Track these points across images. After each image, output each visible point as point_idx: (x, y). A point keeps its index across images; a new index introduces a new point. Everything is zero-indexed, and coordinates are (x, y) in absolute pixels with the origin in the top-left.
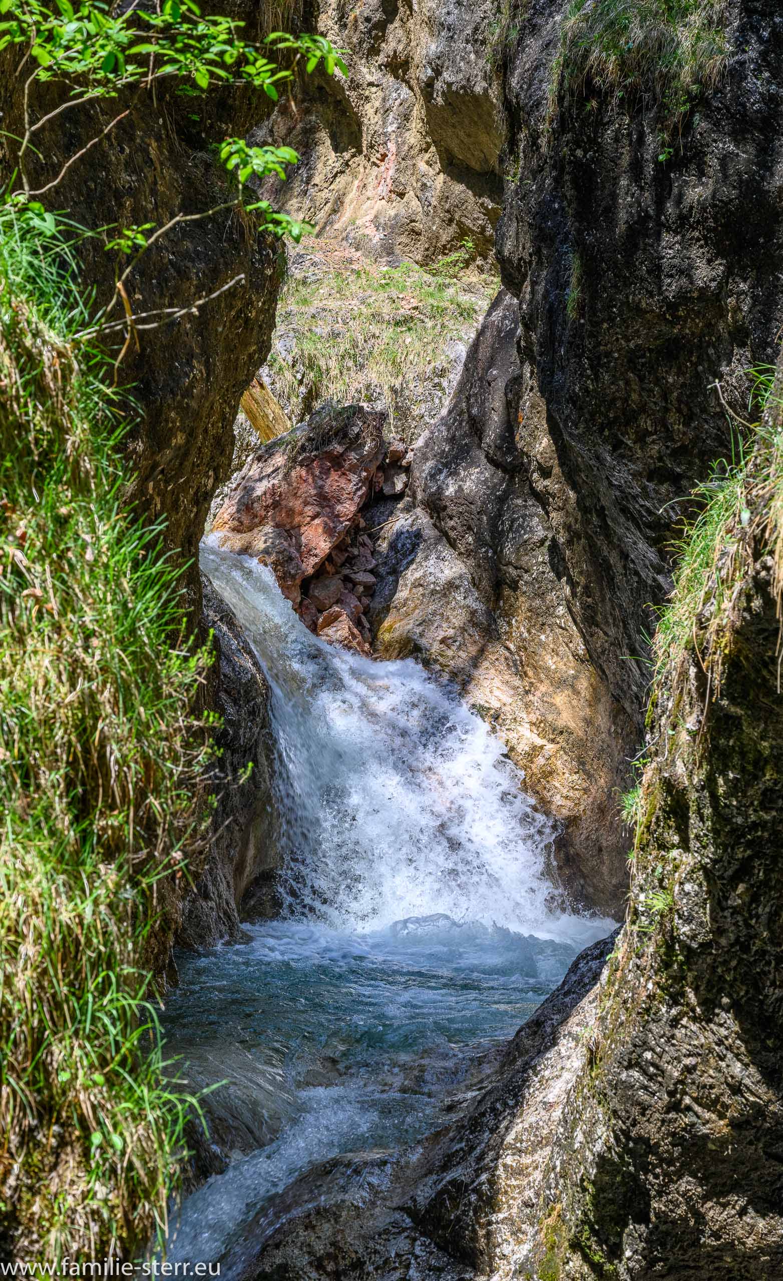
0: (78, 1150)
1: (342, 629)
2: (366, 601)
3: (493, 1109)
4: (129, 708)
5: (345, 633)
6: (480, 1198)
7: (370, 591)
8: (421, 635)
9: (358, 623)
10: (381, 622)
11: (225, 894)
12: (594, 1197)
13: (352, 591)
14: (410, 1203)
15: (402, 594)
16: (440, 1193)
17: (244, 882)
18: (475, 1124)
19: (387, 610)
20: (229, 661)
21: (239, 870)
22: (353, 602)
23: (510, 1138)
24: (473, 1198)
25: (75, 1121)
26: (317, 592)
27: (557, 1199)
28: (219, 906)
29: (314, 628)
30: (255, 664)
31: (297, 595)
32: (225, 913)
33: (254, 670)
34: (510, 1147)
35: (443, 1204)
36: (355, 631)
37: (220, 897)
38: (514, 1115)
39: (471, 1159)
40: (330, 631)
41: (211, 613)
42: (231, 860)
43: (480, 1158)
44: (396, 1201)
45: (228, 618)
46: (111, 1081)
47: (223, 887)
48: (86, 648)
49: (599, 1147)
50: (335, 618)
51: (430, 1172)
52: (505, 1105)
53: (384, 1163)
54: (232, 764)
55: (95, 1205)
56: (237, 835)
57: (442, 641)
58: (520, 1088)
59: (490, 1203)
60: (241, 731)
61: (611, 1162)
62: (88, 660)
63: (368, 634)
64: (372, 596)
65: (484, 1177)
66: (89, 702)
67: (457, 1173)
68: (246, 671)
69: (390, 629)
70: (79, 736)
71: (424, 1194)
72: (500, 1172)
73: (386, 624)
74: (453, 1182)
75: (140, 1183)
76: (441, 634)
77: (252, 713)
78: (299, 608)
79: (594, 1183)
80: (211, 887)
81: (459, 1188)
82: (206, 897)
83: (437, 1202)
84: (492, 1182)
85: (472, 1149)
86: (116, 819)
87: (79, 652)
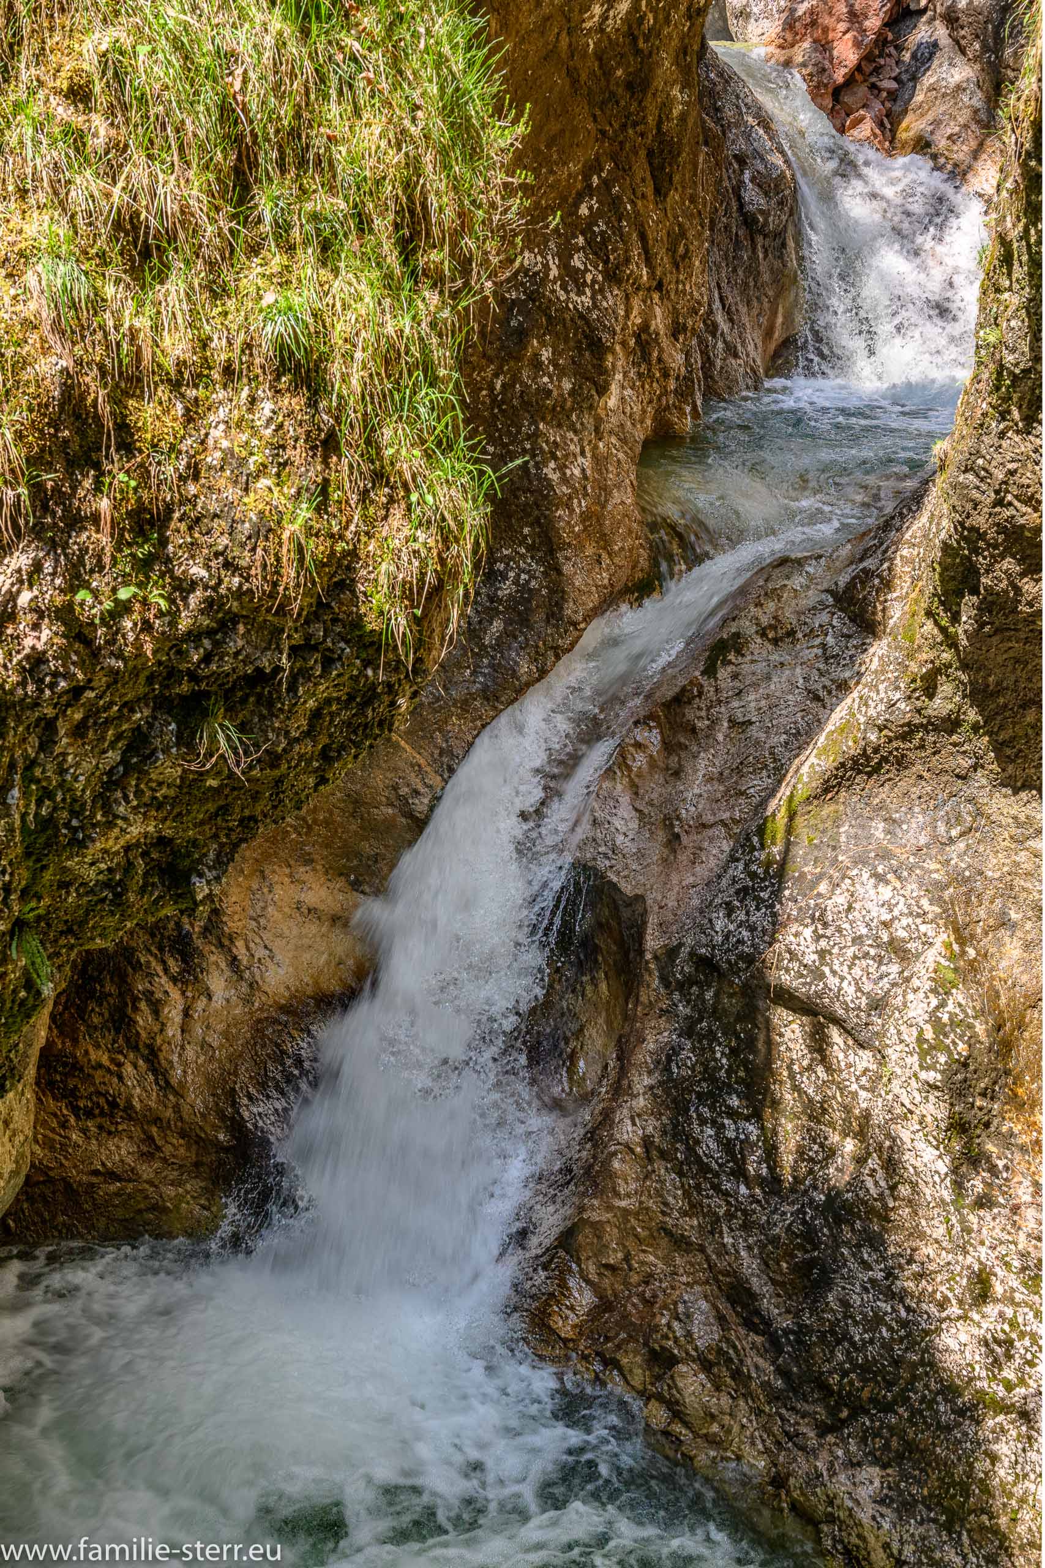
0: (403, 506)
1: (866, 128)
2: (888, 105)
3: (901, 514)
4: (446, 167)
5: (868, 133)
6: (881, 582)
7: (893, 96)
8: (932, 133)
9: (881, 125)
10: (900, 123)
11: (752, 354)
12: (941, 575)
13: (877, 97)
14: (833, 587)
15: (919, 98)
16: (854, 578)
17: (772, 346)
18: (886, 526)
19: (905, 112)
20: (762, 159)
21: (769, 333)
22: (877, 106)
23: (907, 536)
24: (877, 581)
25: (399, 485)
26: (847, 99)
27: (920, 578)
28: (746, 363)
29: (842, 130)
30: (786, 161)
31: (828, 102)
32: (752, 369)
33: (784, 167)
34: (908, 542)
35: (855, 586)
36: (878, 131)
37: (748, 355)
38: (914, 518)
39: (879, 552)
40: (855, 132)
41: (750, 119)
42: (760, 326)
43: (885, 551)
44: (825, 586)
45: (765, 122)
46: (428, 455)
47: (751, 348)
48: (414, 120)
49: (943, 535)
50: (860, 120)
51: (852, 563)
52: (910, 510)
53: (820, 557)
54: (763, 246)
55: (416, 546)
56: (766, 305)
57: (949, 138)
58: (922, 497)
59: (888, 585)
60: (771, 219)
61: (950, 546)
62: (413, 129)
63: (888, 133)
64: (895, 100)
65: (885, 565)
66: (414, 165)
67: (869, 563)
68: (776, 167)
69: (907, 129)
70: (405, 189)
71: (843, 580)
72: (898, 561)
73: (904, 125)
74: (864, 570)
75: (450, 531)
76: (949, 131)
77: (781, 203)
78: (832, 113)
79: (940, 564)
80: (739, 348)
81: (868, 573)
82: (736, 356)
83: (851, 585)
84: (890, 569)
85: (882, 544)
86: (435, 256)
87: (407, 123)
